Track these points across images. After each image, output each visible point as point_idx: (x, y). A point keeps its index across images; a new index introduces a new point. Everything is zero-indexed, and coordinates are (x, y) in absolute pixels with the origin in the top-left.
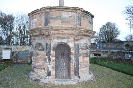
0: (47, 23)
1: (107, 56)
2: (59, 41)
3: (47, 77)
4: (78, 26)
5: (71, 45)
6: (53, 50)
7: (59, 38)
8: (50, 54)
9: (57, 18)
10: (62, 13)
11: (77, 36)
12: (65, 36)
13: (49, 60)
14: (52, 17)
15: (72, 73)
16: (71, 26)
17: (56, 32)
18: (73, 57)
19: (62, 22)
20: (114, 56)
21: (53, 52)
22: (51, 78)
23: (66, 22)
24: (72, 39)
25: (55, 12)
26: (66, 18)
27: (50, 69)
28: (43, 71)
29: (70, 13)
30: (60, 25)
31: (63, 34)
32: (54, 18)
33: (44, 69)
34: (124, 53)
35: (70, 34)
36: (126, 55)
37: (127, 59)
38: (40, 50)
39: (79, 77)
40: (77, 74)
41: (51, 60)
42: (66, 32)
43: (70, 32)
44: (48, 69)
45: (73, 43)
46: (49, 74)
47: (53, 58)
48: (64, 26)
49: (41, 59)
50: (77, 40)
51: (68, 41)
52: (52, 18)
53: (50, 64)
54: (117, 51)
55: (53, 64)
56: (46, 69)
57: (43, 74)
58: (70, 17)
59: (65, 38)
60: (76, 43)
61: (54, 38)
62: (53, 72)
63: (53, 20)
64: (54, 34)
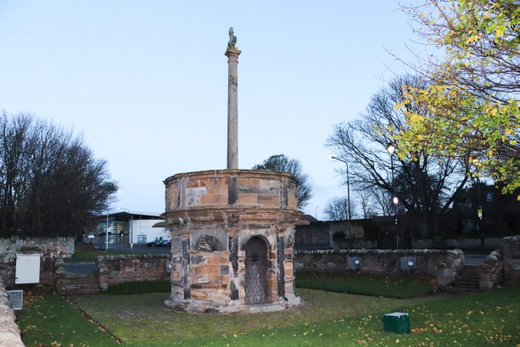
0: (232, 199)
1: (302, 265)
2: (253, 233)
3: (231, 302)
4: (284, 206)
5: (272, 240)
6: (242, 249)
7: (252, 227)
8: (237, 257)
9: (251, 191)
10: (258, 182)
11: (281, 223)
12: (263, 224)
13: (236, 268)
14: (243, 188)
15: (275, 292)
16: (273, 206)
17: (250, 216)
18: (275, 262)
19: (259, 198)
20: (320, 265)
21: (241, 254)
22: (238, 303)
23: (265, 199)
24: (273, 228)
25: (246, 180)
26: (266, 191)
27: (238, 286)
28: (220, 291)
29: (272, 181)
30: (257, 205)
31: (259, 220)
32: (246, 191)
33: (225, 287)
34: (344, 255)
35: (271, 220)
36: (349, 259)
37: (351, 270)
38: (205, 250)
39: (286, 300)
40: (281, 292)
41: (240, 268)
42: (266, 216)
43: (271, 217)
44: (233, 285)
45: (275, 235)
46: (235, 296)
47: (241, 265)
48: (262, 206)
49: (205, 268)
50: (282, 231)
51: (267, 233)
52: (241, 190)
53: (236, 275)
54: (327, 251)
55: (241, 276)
56: (228, 286)
57: (220, 298)
58: (272, 189)
59: (263, 228)
60: (280, 235)
61: (244, 227)
62: (242, 292)
63: (243, 194)
64: (245, 220)
